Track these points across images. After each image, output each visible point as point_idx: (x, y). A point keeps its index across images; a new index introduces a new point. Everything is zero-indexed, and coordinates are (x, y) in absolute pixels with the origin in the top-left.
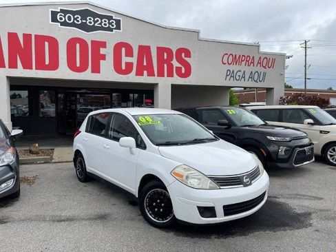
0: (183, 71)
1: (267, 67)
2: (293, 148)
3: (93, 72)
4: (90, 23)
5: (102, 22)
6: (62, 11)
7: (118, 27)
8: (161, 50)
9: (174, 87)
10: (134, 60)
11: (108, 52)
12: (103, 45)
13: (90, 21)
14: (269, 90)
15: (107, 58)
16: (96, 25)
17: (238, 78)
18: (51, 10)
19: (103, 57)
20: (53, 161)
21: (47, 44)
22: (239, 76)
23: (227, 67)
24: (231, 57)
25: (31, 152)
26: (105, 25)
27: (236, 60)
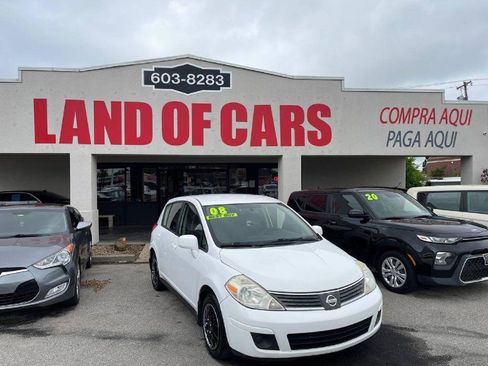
0: (319, 136)
1: (458, 123)
2: (461, 255)
3: (194, 144)
4: (191, 81)
5: (205, 79)
6: (157, 70)
7: (227, 84)
8: (285, 110)
9: (305, 159)
10: (248, 125)
11: (214, 117)
12: (207, 108)
13: (191, 79)
14: (465, 159)
15: (212, 124)
16: (198, 83)
17: (407, 143)
18: (143, 70)
19: (208, 124)
20: (138, 261)
21: (138, 112)
22: (410, 140)
23: (389, 127)
24: (395, 112)
25: (116, 248)
26: (210, 82)
27: (404, 116)
